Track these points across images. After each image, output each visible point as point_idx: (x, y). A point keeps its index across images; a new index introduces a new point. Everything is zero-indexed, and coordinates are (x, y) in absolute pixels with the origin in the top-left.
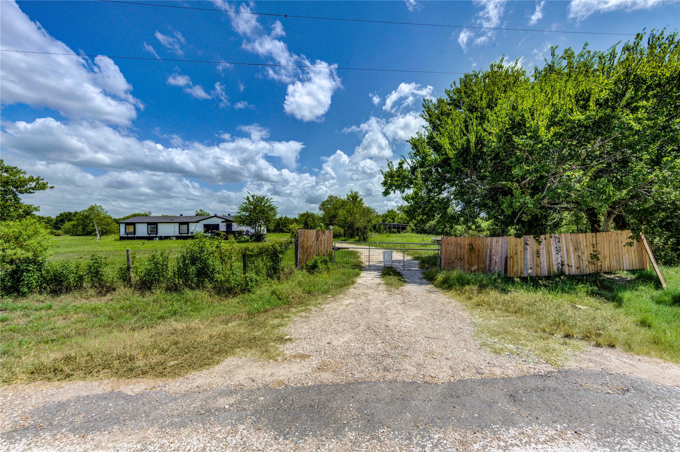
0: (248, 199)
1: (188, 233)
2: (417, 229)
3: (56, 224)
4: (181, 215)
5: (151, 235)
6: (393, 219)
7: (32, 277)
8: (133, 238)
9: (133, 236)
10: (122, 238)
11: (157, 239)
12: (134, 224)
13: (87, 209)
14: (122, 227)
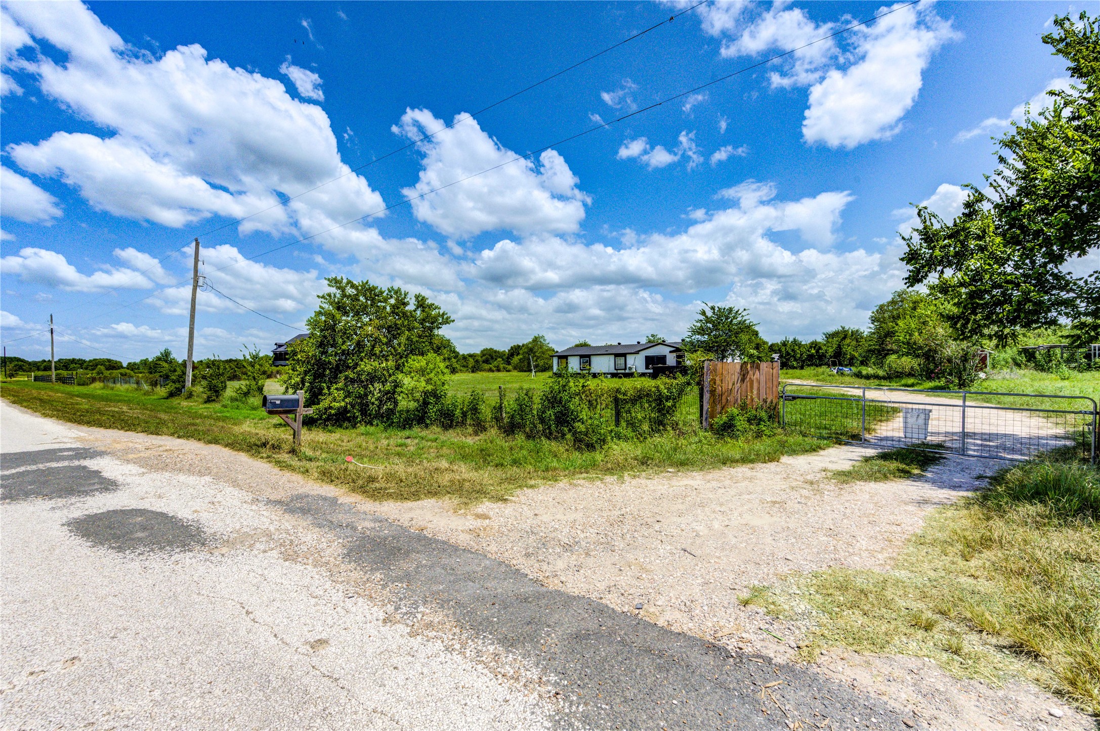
0: (703, 313)
1: (625, 369)
3: (508, 358)
4: (619, 344)
7: (432, 410)
12: (566, 357)
13: (531, 340)
14: (555, 361)
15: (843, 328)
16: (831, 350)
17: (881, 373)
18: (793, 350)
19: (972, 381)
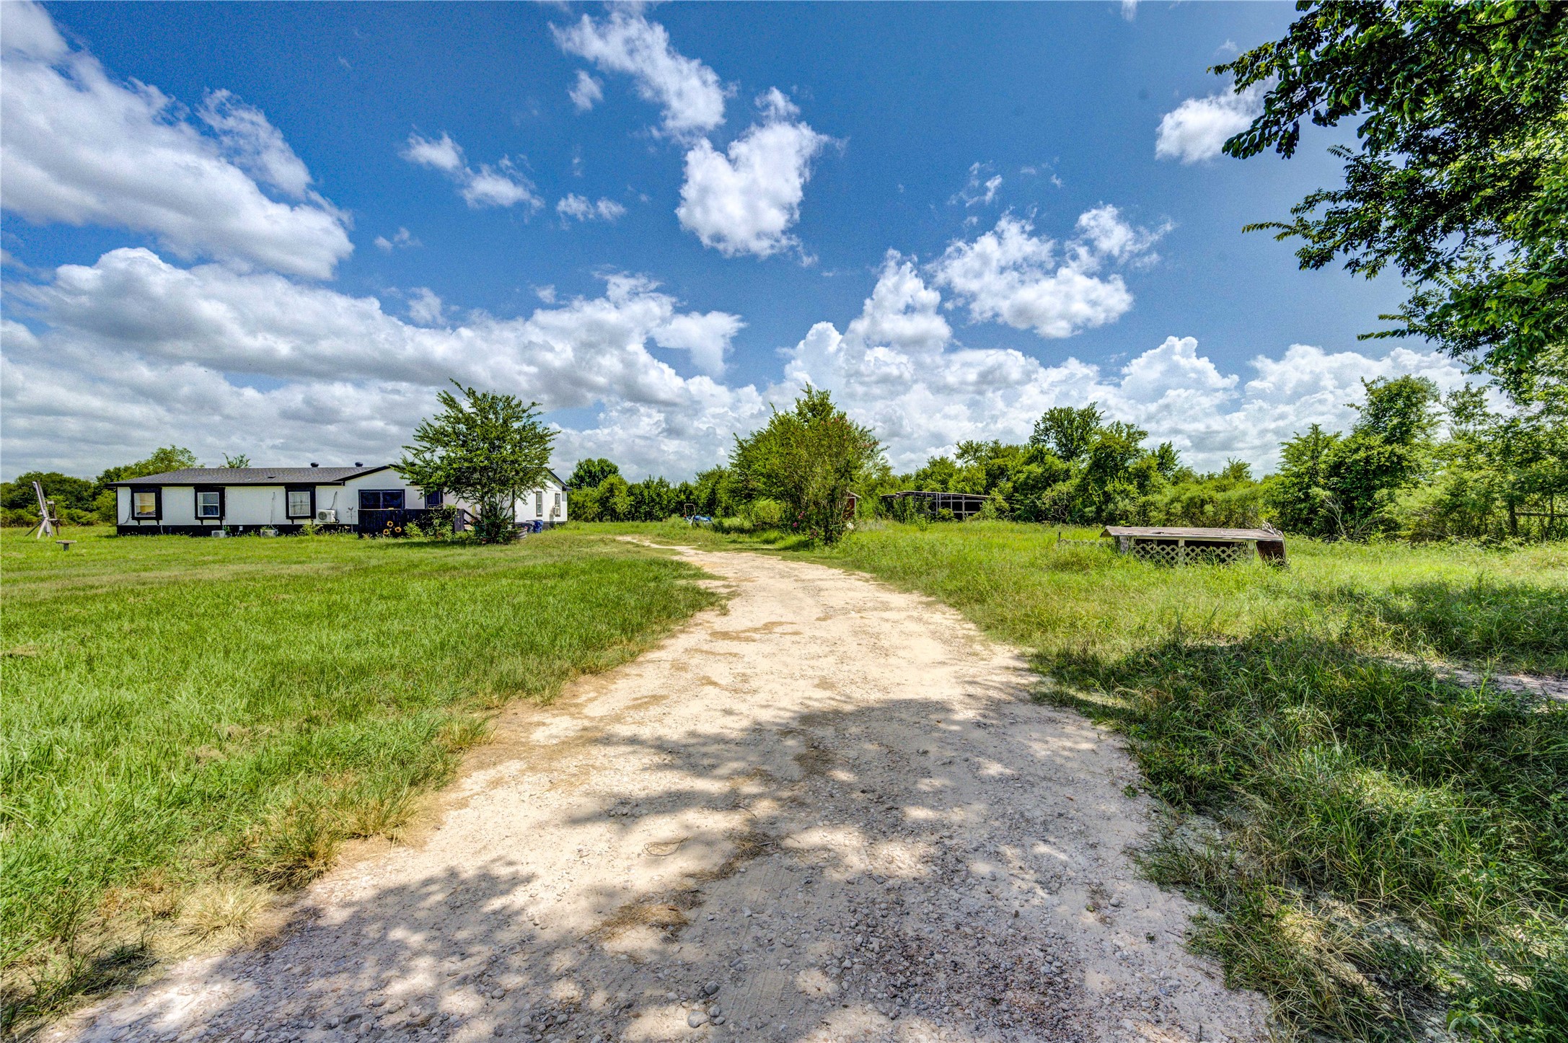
1: (313, 516)
2: (1013, 510)
4: (314, 465)
5: (206, 523)
6: (944, 482)
8: (154, 531)
9: (154, 523)
10: (123, 531)
11: (222, 533)
12: (156, 489)
14: (124, 496)
15: (719, 467)
16: (703, 496)
17: (747, 524)
18: (658, 495)
19: (840, 533)
